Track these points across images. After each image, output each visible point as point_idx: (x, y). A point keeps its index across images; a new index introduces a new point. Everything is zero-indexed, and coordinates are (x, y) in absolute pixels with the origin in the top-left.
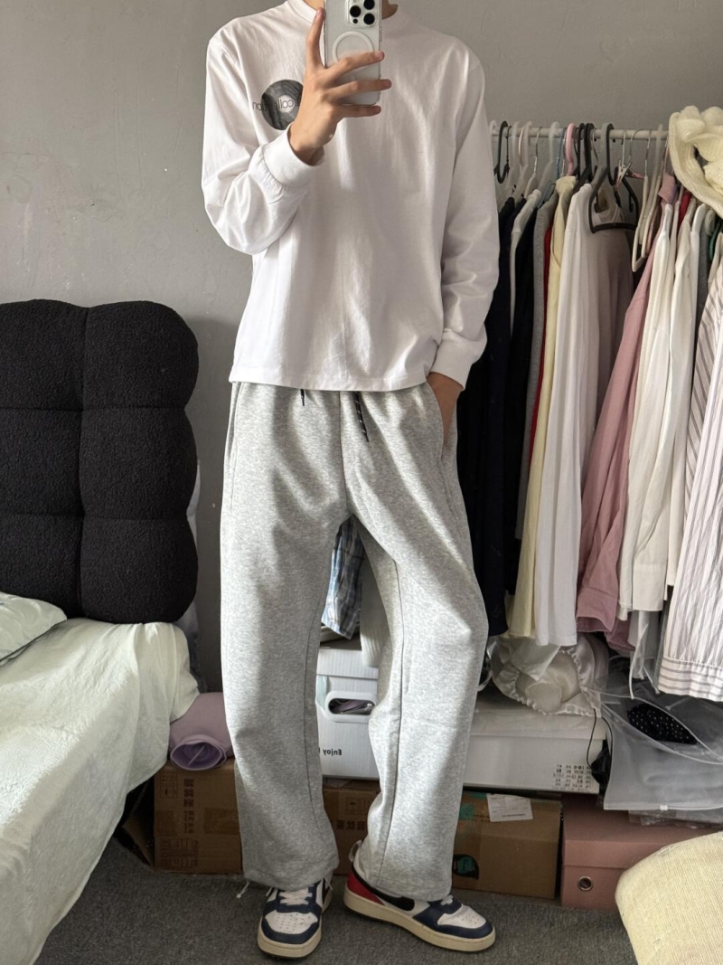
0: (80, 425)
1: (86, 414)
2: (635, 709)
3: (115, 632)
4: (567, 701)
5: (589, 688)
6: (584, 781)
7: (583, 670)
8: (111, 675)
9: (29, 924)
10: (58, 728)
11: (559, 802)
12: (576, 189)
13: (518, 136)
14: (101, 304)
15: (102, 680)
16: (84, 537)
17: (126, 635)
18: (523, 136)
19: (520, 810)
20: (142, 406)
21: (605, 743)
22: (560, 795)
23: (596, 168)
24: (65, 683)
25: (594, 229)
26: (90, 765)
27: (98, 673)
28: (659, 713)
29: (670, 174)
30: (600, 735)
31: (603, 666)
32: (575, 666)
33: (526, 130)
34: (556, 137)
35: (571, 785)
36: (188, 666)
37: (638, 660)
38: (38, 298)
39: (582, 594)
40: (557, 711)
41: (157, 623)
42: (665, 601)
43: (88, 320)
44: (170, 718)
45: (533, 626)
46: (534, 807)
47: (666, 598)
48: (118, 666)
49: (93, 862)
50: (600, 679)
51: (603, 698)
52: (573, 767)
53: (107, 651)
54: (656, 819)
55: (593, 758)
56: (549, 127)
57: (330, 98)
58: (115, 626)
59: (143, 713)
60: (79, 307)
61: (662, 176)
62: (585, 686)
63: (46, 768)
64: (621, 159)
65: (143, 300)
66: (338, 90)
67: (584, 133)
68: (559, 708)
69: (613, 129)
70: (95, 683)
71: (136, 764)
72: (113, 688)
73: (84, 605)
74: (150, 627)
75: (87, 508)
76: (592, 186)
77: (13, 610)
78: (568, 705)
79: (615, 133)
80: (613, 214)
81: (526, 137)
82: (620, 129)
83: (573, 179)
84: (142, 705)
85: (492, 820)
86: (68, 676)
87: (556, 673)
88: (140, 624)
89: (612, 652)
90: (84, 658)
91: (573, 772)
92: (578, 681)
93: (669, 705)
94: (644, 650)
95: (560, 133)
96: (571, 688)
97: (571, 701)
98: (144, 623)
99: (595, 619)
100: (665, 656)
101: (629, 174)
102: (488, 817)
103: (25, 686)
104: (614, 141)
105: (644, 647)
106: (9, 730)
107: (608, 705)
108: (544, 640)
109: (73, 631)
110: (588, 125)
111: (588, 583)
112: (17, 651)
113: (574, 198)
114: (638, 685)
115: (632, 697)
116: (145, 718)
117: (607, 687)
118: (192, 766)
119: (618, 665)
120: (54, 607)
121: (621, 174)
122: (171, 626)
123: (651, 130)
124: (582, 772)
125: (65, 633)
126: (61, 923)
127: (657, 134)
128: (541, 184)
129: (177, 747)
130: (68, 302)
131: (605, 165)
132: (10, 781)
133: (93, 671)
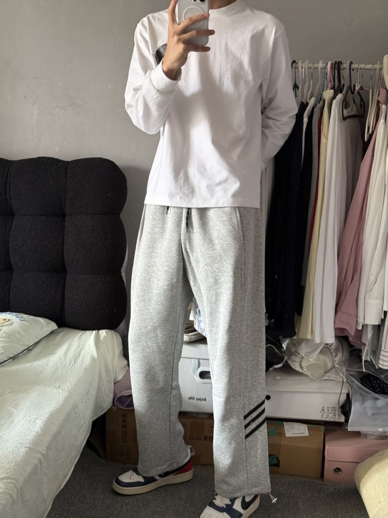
0: (64, 225)
1: (67, 218)
2: (364, 377)
3: (83, 335)
4: (327, 372)
5: (339, 365)
6: (336, 415)
7: (336, 356)
8: (83, 358)
9: (46, 493)
10: (57, 387)
11: (323, 427)
12: (334, 97)
13: (302, 68)
14: (75, 160)
15: (78, 361)
16: (67, 284)
17: (90, 337)
18: (305, 68)
19: (302, 430)
20: (98, 214)
21: (348, 395)
22: (323, 423)
23: (344, 85)
24: (59, 363)
25: (344, 119)
26: (75, 407)
27: (76, 358)
28: (377, 379)
29: (384, 88)
30: (345, 391)
31: (346, 353)
32: (332, 354)
33: (306, 64)
34: (322, 68)
35: (329, 417)
36: (122, 353)
37: (367, 351)
38: (41, 156)
39: (337, 316)
40: (322, 378)
41: (106, 330)
42: (382, 320)
43: (69, 168)
44: (114, 381)
45: (312, 333)
46: (309, 429)
47: (383, 318)
48: (86, 354)
49: (76, 459)
50: (345, 360)
51: (347, 371)
52: (330, 408)
53: (80, 345)
54: (375, 435)
55: (341, 403)
56: (318, 63)
57: (182, 40)
58: (83, 332)
59: (100, 379)
60: (63, 161)
61: (379, 89)
62: (337, 364)
63: (52, 409)
64: (357, 80)
65: (97, 157)
66: (186, 36)
67: (337, 66)
68: (323, 376)
69: (352, 64)
70: (75, 363)
71: (97, 406)
72: (84, 365)
73: (67, 321)
74: (102, 332)
75: (68, 269)
76: (343, 95)
77: (29, 323)
78: (328, 374)
79: (353, 66)
80: (353, 110)
81: (306, 68)
82: (356, 64)
83: (332, 91)
84: (100, 375)
85: (287, 436)
86: (60, 359)
87: (322, 357)
88: (97, 331)
89: (351, 346)
90: (68, 349)
91: (330, 410)
92: (333, 361)
93: (383, 375)
94: (370, 345)
95: (324, 66)
96: (330, 365)
97: (330, 372)
98: (99, 330)
99: (345, 329)
100: (383, 349)
101: (361, 88)
102: (285, 434)
103: (38, 364)
104: (353, 70)
105: (370, 343)
106: (31, 388)
107: (349, 374)
108: (317, 340)
109: (61, 334)
110: (339, 62)
111: (340, 310)
112: (32, 345)
113: (334, 102)
114: (366, 364)
115: (364, 371)
116: (101, 381)
117: (349, 365)
118: (126, 407)
119: (355, 354)
120: (51, 321)
121: (357, 88)
122: (113, 331)
123: (373, 65)
124: (335, 411)
125: (58, 335)
126: (61, 492)
127: (377, 66)
128: (315, 94)
129: (118, 397)
130: (57, 158)
131: (349, 83)
132: (34, 416)
133: (73, 356)
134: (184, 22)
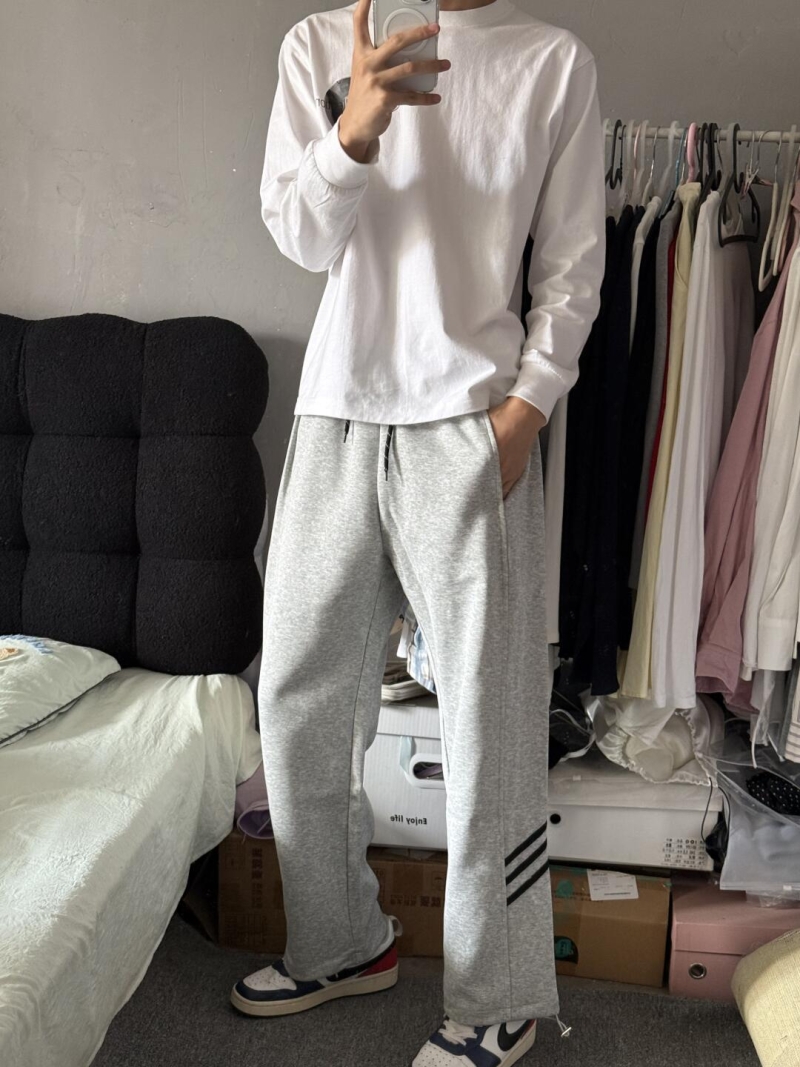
0: (137, 455)
1: (143, 442)
2: (755, 778)
3: (174, 685)
4: (679, 768)
5: (704, 754)
6: (697, 857)
7: (698, 734)
8: (173, 734)
9: (93, 1010)
10: (118, 792)
11: (669, 880)
12: (702, 198)
13: (634, 136)
14: (162, 319)
15: (163, 738)
16: (140, 579)
17: (187, 689)
18: (639, 137)
19: (625, 888)
20: (206, 434)
21: (721, 815)
22: (668, 872)
23: (720, 174)
24: (122, 741)
25: (722, 242)
26: (155, 834)
27: (159, 731)
28: (782, 783)
30: (715, 808)
31: (719, 730)
32: (689, 730)
33: (643, 130)
34: (676, 138)
35: (682, 861)
37: (762, 725)
38: (91, 312)
39: (702, 651)
40: (667, 780)
41: (220, 675)
42: (794, 661)
43: (147, 337)
44: (236, 780)
45: (650, 686)
46: (640, 885)
47: (796, 657)
48: (180, 723)
49: (156, 941)
50: (716, 744)
51: (720, 766)
52: (684, 841)
53: (167, 705)
54: (777, 899)
55: (707, 832)
56: (668, 127)
57: (382, 82)
58: (174, 677)
59: (208, 776)
60: (137, 323)
61: (794, 183)
62: (700, 751)
64: (748, 164)
65: (208, 315)
66: (391, 73)
67: (708, 133)
68: (671, 776)
69: (740, 129)
70: (156, 743)
71: (201, 832)
72: (176, 748)
73: (139, 654)
74: (213, 680)
75: (144, 547)
76: (720, 193)
77: (62, 659)
78: (681, 772)
79: (741, 134)
80: (737, 225)
81: (643, 138)
82: (747, 130)
83: (697, 185)
84: (208, 767)
85: (593, 899)
86: (126, 734)
87: (668, 737)
88: (202, 676)
89: (728, 714)
90: (142, 713)
91: (684, 846)
92: (692, 746)
93: (793, 774)
94: (768, 713)
95: (681, 134)
96: (684, 754)
97: (684, 768)
98: (206, 674)
99: (717, 679)
100: (794, 720)
101: (756, 181)
102: (589, 895)
103: (80, 744)
104: (740, 143)
105: (769, 710)
106: (65, 793)
107: (725, 773)
108: (661, 701)
109: (128, 681)
110: (711, 125)
111: (708, 640)
112: (67, 705)
113: (703, 208)
114: (759, 751)
115: (755, 766)
116: (209, 781)
117: (724, 754)
118: (260, 834)
119: (735, 730)
120: (107, 656)
121: (749, 181)
122: (236, 678)
123: (782, 132)
124: (695, 848)
125: (120, 684)
126: (124, 1009)
127: (790, 135)
128: (660, 191)
129: (244, 813)
130: (124, 317)
131: (731, 170)
132: (70, 852)
133: (153, 728)
134: (387, 45)
